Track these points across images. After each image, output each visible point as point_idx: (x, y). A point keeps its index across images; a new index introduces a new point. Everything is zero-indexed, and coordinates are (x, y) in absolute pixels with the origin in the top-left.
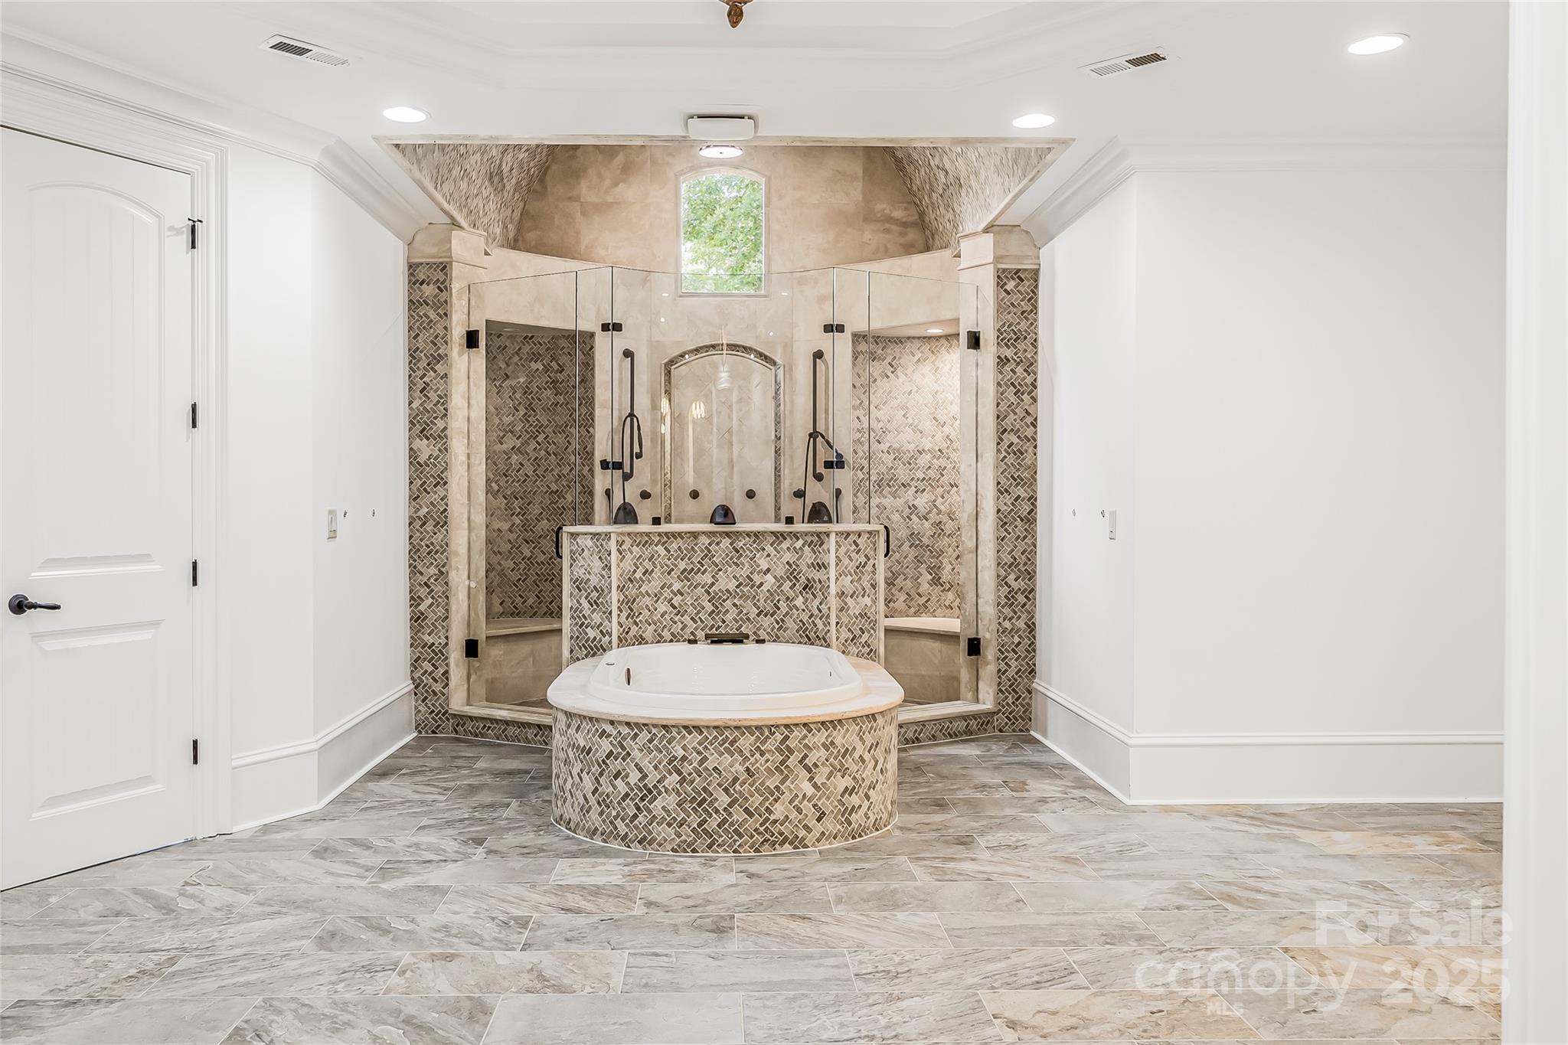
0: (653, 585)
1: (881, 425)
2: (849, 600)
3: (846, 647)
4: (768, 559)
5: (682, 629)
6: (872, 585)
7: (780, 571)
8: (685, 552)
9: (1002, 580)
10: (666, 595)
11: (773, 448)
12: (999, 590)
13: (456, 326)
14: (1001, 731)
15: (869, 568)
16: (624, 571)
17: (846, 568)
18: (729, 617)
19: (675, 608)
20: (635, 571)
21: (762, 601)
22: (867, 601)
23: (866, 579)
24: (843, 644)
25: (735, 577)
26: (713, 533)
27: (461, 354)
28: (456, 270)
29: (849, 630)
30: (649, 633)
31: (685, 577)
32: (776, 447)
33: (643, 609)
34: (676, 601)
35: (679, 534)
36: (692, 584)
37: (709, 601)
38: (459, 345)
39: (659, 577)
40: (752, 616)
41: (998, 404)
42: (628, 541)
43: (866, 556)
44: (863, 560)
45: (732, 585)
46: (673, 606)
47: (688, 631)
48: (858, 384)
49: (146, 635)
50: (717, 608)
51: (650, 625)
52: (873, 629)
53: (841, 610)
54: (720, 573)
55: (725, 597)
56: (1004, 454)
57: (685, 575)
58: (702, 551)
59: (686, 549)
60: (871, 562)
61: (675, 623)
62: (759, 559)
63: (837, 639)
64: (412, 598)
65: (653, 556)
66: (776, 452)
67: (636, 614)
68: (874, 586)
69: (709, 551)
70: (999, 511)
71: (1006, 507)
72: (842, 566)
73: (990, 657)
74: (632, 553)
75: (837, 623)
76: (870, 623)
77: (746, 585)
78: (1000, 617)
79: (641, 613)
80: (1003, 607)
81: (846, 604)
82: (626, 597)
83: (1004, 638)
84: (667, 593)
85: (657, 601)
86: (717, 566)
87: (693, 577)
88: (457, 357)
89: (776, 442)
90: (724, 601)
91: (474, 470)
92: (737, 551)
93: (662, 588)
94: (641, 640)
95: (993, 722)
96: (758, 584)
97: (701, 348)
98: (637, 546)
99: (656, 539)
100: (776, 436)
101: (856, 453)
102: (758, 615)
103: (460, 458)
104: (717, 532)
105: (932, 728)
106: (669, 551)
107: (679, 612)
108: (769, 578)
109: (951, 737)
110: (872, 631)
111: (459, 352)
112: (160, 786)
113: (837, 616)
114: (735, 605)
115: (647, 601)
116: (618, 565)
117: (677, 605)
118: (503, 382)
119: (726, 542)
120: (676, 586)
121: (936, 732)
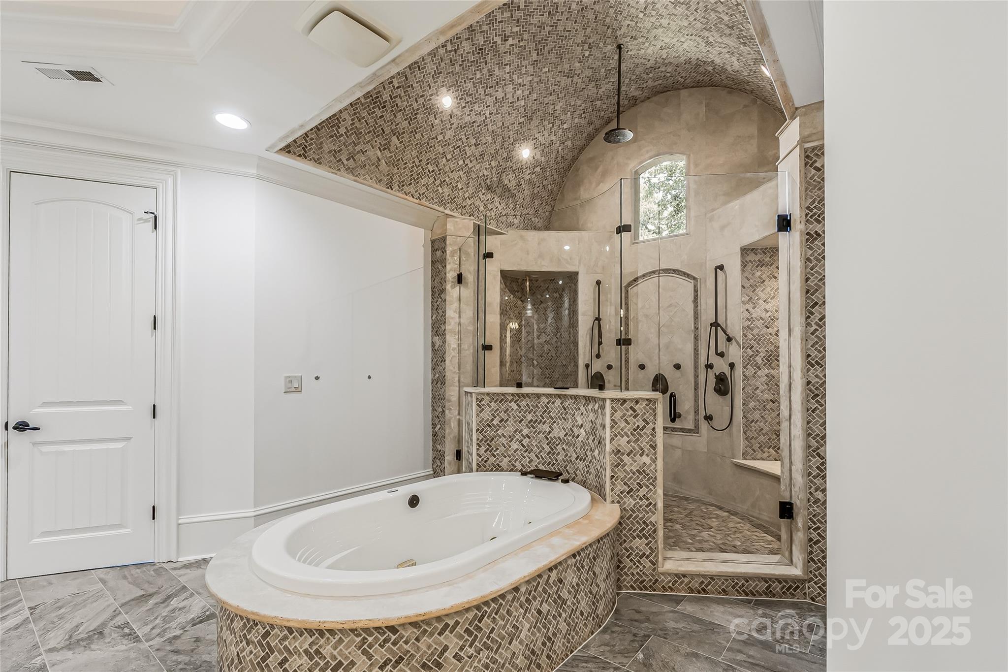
0: (509, 429)
1: (769, 314)
2: (626, 458)
3: (621, 498)
4: (582, 416)
5: (529, 462)
6: (651, 445)
7: (588, 426)
8: (531, 408)
9: (814, 451)
10: (517, 437)
11: (693, 335)
12: (810, 460)
13: (449, 272)
14: (813, 599)
15: (648, 430)
16: (483, 419)
17: (622, 430)
18: (560, 458)
19: (524, 446)
20: (493, 420)
21: (579, 449)
22: (646, 459)
23: (644, 443)
24: (618, 495)
25: (564, 428)
26: (550, 395)
27: (453, 287)
28: (449, 240)
29: (625, 484)
30: (505, 462)
31: (532, 425)
32: (695, 335)
33: (499, 446)
34: (526, 442)
35: (527, 395)
36: (536, 431)
37: (548, 444)
38: (452, 282)
39: (512, 424)
40: (573, 459)
41: (807, 280)
42: (487, 398)
43: (644, 420)
44: (641, 423)
45: (562, 435)
46: (522, 445)
47: (534, 464)
48: (747, 285)
49: (119, 445)
50: (553, 450)
51: (505, 457)
52: (653, 485)
53: (617, 466)
54: (555, 424)
55: (557, 443)
56: (815, 327)
57: (532, 424)
58: (543, 408)
59: (532, 405)
60: (651, 425)
61: (525, 457)
62: (577, 416)
63: (612, 490)
64: (433, 424)
65: (508, 409)
66: (695, 338)
67: (494, 449)
68: (654, 447)
69: (548, 408)
70: (809, 383)
71: (817, 380)
72: (616, 429)
73: (800, 525)
74: (490, 407)
75: (612, 477)
76: (649, 479)
77: (570, 435)
78: (811, 487)
79: (498, 449)
80: (815, 477)
81: (622, 461)
82: (485, 437)
83: (815, 508)
84: (518, 436)
85: (511, 441)
86: (552, 419)
87: (537, 426)
88: (450, 289)
89: (695, 331)
90: (557, 445)
91: (464, 353)
92: (565, 409)
93: (515, 432)
94: (498, 468)
95: (804, 588)
96: (576, 435)
97: (647, 274)
98: (495, 402)
99: (510, 398)
100: (695, 327)
101: (746, 336)
102: (577, 459)
103: (452, 346)
104: (553, 394)
105: (723, 583)
106: (520, 407)
107: (527, 450)
108: (582, 431)
109: (747, 595)
110: (651, 487)
111: (451, 286)
112: (130, 530)
113: (612, 471)
114: (563, 449)
115: (503, 440)
116: (478, 415)
117: (525, 445)
118: (540, 305)
119: (558, 402)
120: (525, 432)
121: (727, 587)
